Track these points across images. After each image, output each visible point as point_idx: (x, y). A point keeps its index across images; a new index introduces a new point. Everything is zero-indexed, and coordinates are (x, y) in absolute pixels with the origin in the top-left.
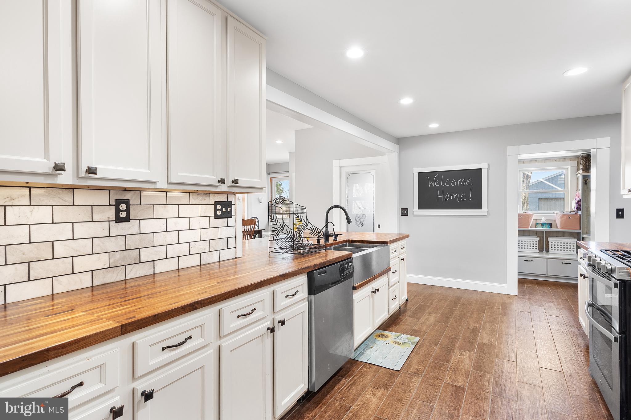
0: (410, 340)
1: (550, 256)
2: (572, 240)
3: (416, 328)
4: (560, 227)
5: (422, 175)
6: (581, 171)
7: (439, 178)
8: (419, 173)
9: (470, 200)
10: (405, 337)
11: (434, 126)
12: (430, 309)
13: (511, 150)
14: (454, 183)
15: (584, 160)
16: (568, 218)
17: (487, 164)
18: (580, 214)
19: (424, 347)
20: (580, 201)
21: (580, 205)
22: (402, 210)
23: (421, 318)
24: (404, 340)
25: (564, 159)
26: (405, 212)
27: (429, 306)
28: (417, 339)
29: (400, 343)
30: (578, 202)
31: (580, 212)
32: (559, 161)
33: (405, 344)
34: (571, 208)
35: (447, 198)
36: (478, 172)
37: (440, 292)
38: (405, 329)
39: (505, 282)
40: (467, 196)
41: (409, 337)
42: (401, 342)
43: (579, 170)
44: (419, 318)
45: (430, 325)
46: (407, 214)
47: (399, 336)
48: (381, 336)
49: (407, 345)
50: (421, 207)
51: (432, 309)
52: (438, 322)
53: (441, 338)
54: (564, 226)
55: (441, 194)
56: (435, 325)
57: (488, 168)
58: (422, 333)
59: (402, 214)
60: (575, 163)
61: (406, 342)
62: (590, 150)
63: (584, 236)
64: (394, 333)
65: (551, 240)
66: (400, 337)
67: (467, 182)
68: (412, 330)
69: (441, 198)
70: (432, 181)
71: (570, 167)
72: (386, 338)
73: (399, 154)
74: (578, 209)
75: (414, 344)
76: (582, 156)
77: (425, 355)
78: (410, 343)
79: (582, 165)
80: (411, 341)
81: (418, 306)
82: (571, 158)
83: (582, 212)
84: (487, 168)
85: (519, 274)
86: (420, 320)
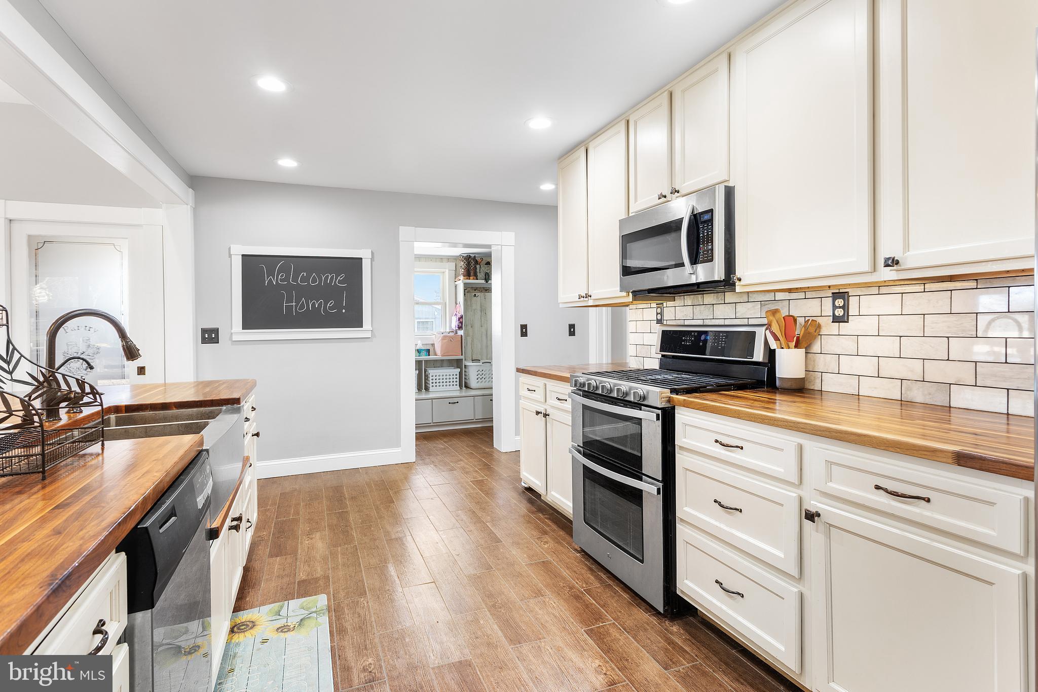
0: (310, 608)
1: (431, 395)
2: (451, 370)
3: (302, 576)
4: (441, 353)
5: (248, 260)
6: (462, 278)
7: (285, 269)
8: (243, 255)
9: (344, 311)
10: (295, 607)
11: (287, 163)
12: (302, 527)
13: (405, 232)
14: (314, 281)
15: (465, 263)
16: (448, 339)
17: (371, 250)
18: (461, 335)
19: (346, 611)
20: (462, 317)
21: (461, 323)
22: (204, 331)
23: (299, 551)
24: (297, 614)
25: (441, 259)
26: (210, 336)
27: (296, 521)
28: (322, 600)
29: (292, 626)
30: (459, 319)
31: (461, 333)
32: (436, 261)
33: (306, 622)
34: (450, 326)
35: (302, 307)
36: (357, 263)
37: (297, 487)
38: (282, 589)
39: (397, 444)
40: (338, 305)
41: (304, 602)
42: (292, 622)
43: (459, 276)
44: (294, 552)
45: (325, 559)
46: (216, 341)
47: (280, 611)
48: (235, 629)
49: (310, 623)
50: (248, 324)
51: (307, 525)
52: (335, 546)
53: (362, 576)
54: (445, 352)
55: (290, 300)
56: (333, 555)
57: (371, 259)
58: (321, 583)
59: (204, 341)
60: (452, 265)
61: (302, 617)
62: (489, 246)
63: (467, 364)
64: (265, 609)
65: (432, 372)
66: (283, 612)
67: (337, 280)
68: (298, 584)
69: (289, 308)
70: (271, 273)
71: (447, 270)
72: (252, 628)
73: (195, 210)
74: (460, 328)
75: (324, 614)
76: (463, 257)
77: (360, 627)
78: (314, 615)
79: (463, 268)
80: (314, 610)
81: (275, 528)
82: (449, 259)
83: (464, 333)
84: (371, 257)
85: (418, 426)
86: (299, 556)
